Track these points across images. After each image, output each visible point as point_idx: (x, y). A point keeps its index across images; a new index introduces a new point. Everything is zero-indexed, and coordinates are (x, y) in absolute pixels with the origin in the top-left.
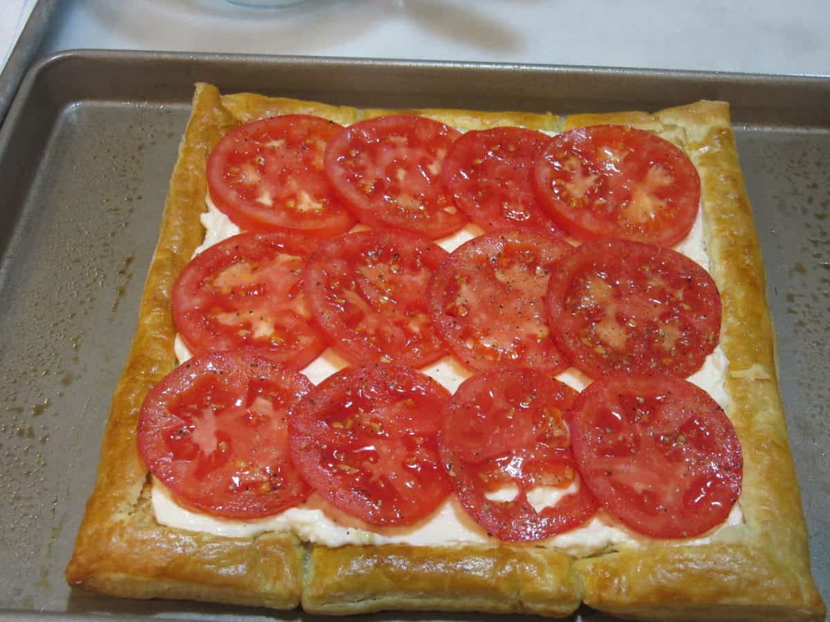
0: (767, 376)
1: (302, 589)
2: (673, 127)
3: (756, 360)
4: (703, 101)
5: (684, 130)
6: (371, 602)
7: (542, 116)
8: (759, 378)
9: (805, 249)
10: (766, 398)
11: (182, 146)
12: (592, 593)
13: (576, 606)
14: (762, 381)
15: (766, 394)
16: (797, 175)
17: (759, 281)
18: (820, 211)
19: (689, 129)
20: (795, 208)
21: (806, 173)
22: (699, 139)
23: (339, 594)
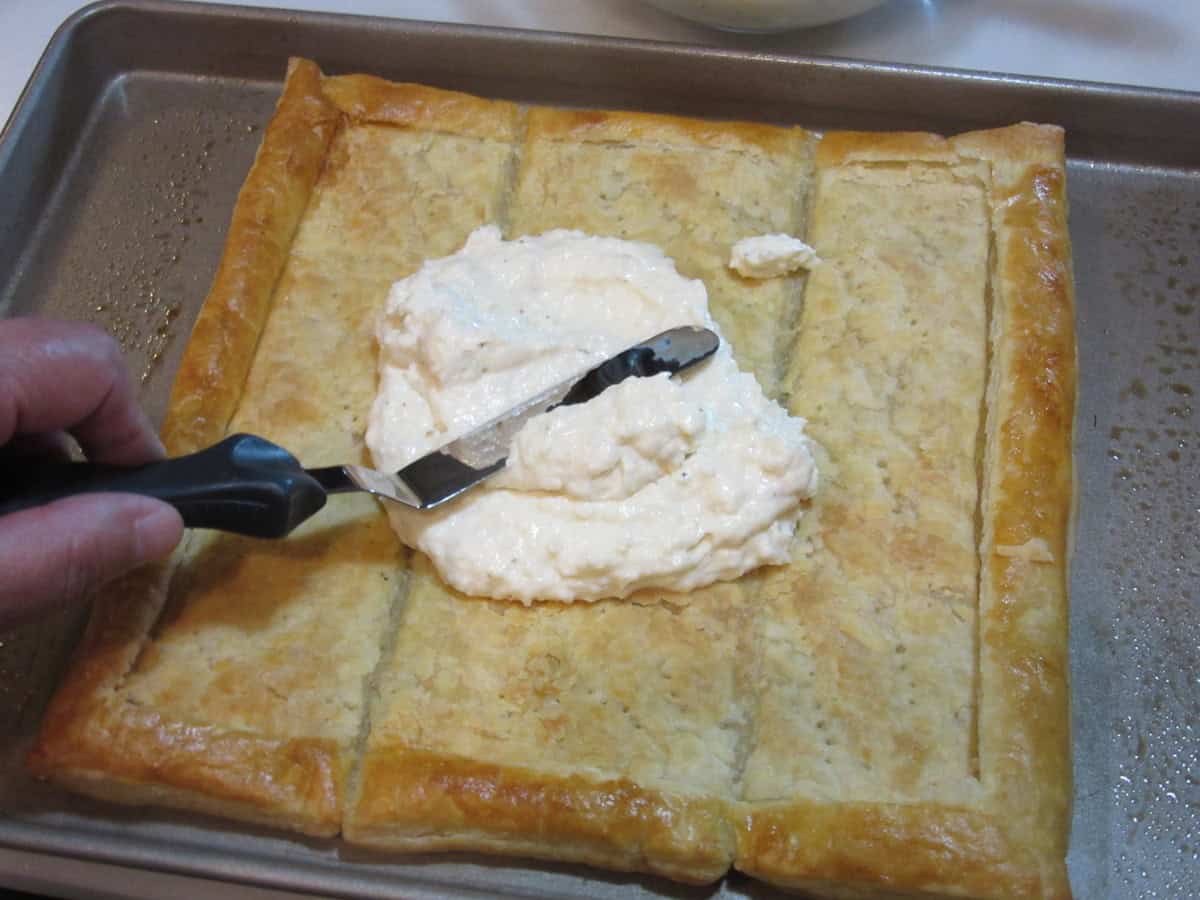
0: (1050, 557)
1: (342, 814)
2: (975, 161)
3: (1037, 532)
4: (1024, 123)
5: (991, 167)
6: (436, 839)
7: (786, 132)
8: (1038, 558)
9: (1152, 359)
10: (1044, 589)
11: (260, 149)
12: (746, 856)
13: (722, 871)
14: (1041, 563)
15: (1045, 583)
16: (1159, 242)
17: (1062, 410)
18: (1185, 301)
19: (997, 165)
20: (1146, 294)
21: (1172, 240)
22: (1009, 183)
23: (393, 825)
